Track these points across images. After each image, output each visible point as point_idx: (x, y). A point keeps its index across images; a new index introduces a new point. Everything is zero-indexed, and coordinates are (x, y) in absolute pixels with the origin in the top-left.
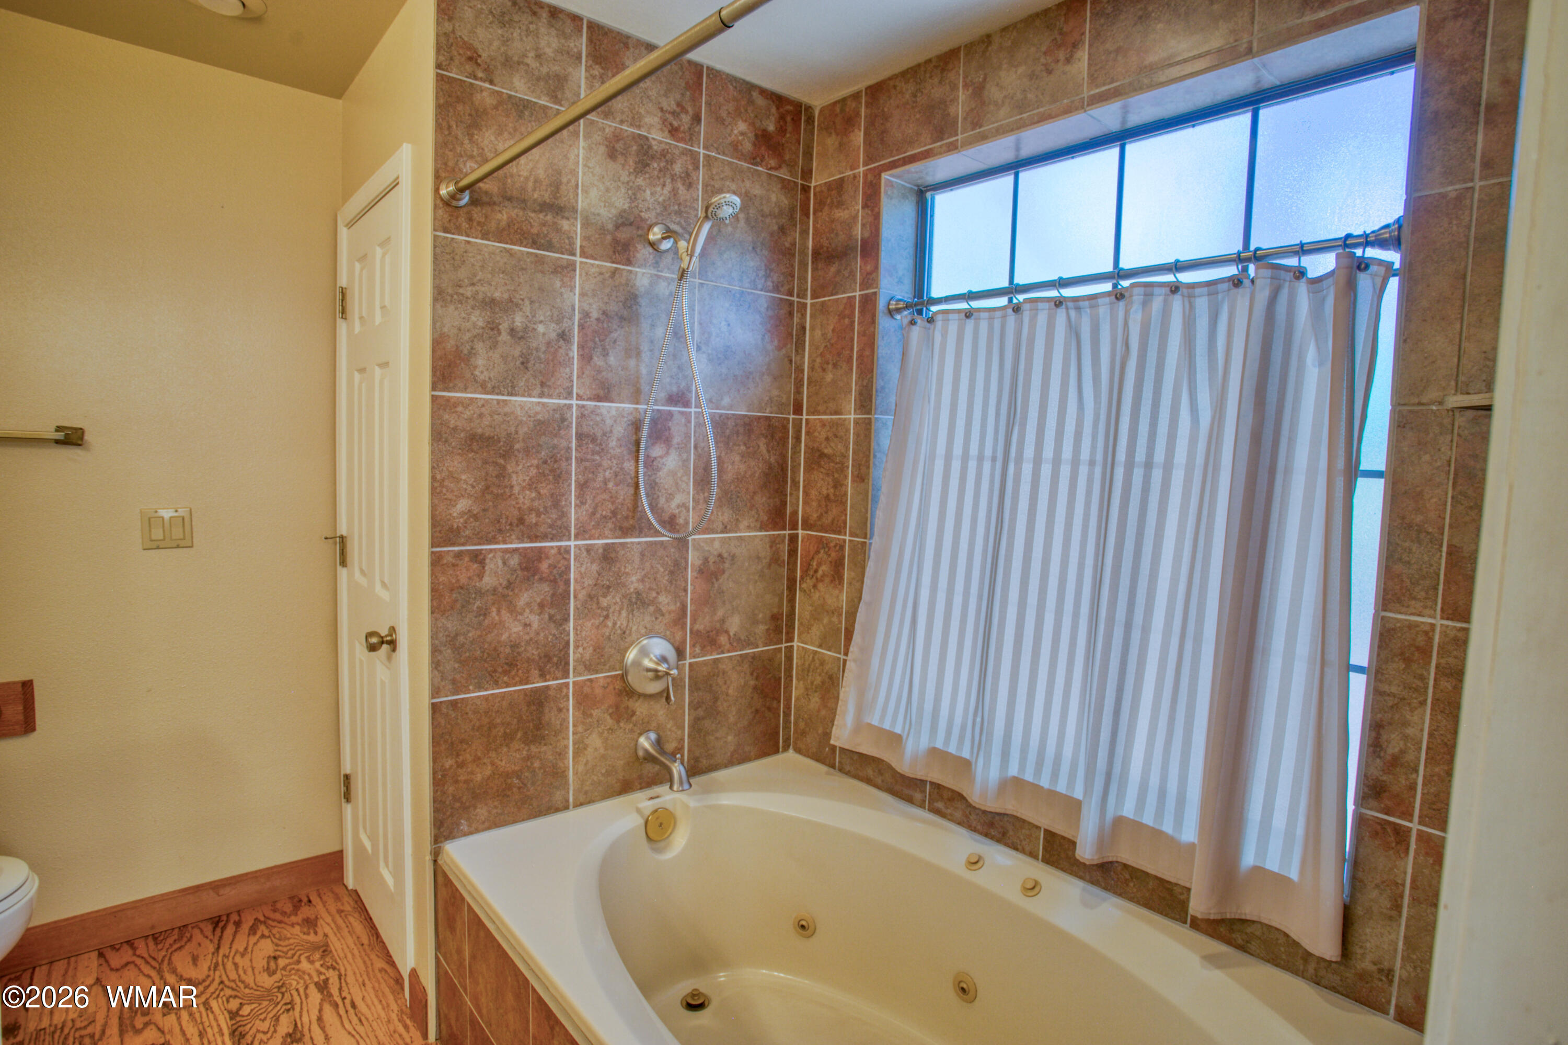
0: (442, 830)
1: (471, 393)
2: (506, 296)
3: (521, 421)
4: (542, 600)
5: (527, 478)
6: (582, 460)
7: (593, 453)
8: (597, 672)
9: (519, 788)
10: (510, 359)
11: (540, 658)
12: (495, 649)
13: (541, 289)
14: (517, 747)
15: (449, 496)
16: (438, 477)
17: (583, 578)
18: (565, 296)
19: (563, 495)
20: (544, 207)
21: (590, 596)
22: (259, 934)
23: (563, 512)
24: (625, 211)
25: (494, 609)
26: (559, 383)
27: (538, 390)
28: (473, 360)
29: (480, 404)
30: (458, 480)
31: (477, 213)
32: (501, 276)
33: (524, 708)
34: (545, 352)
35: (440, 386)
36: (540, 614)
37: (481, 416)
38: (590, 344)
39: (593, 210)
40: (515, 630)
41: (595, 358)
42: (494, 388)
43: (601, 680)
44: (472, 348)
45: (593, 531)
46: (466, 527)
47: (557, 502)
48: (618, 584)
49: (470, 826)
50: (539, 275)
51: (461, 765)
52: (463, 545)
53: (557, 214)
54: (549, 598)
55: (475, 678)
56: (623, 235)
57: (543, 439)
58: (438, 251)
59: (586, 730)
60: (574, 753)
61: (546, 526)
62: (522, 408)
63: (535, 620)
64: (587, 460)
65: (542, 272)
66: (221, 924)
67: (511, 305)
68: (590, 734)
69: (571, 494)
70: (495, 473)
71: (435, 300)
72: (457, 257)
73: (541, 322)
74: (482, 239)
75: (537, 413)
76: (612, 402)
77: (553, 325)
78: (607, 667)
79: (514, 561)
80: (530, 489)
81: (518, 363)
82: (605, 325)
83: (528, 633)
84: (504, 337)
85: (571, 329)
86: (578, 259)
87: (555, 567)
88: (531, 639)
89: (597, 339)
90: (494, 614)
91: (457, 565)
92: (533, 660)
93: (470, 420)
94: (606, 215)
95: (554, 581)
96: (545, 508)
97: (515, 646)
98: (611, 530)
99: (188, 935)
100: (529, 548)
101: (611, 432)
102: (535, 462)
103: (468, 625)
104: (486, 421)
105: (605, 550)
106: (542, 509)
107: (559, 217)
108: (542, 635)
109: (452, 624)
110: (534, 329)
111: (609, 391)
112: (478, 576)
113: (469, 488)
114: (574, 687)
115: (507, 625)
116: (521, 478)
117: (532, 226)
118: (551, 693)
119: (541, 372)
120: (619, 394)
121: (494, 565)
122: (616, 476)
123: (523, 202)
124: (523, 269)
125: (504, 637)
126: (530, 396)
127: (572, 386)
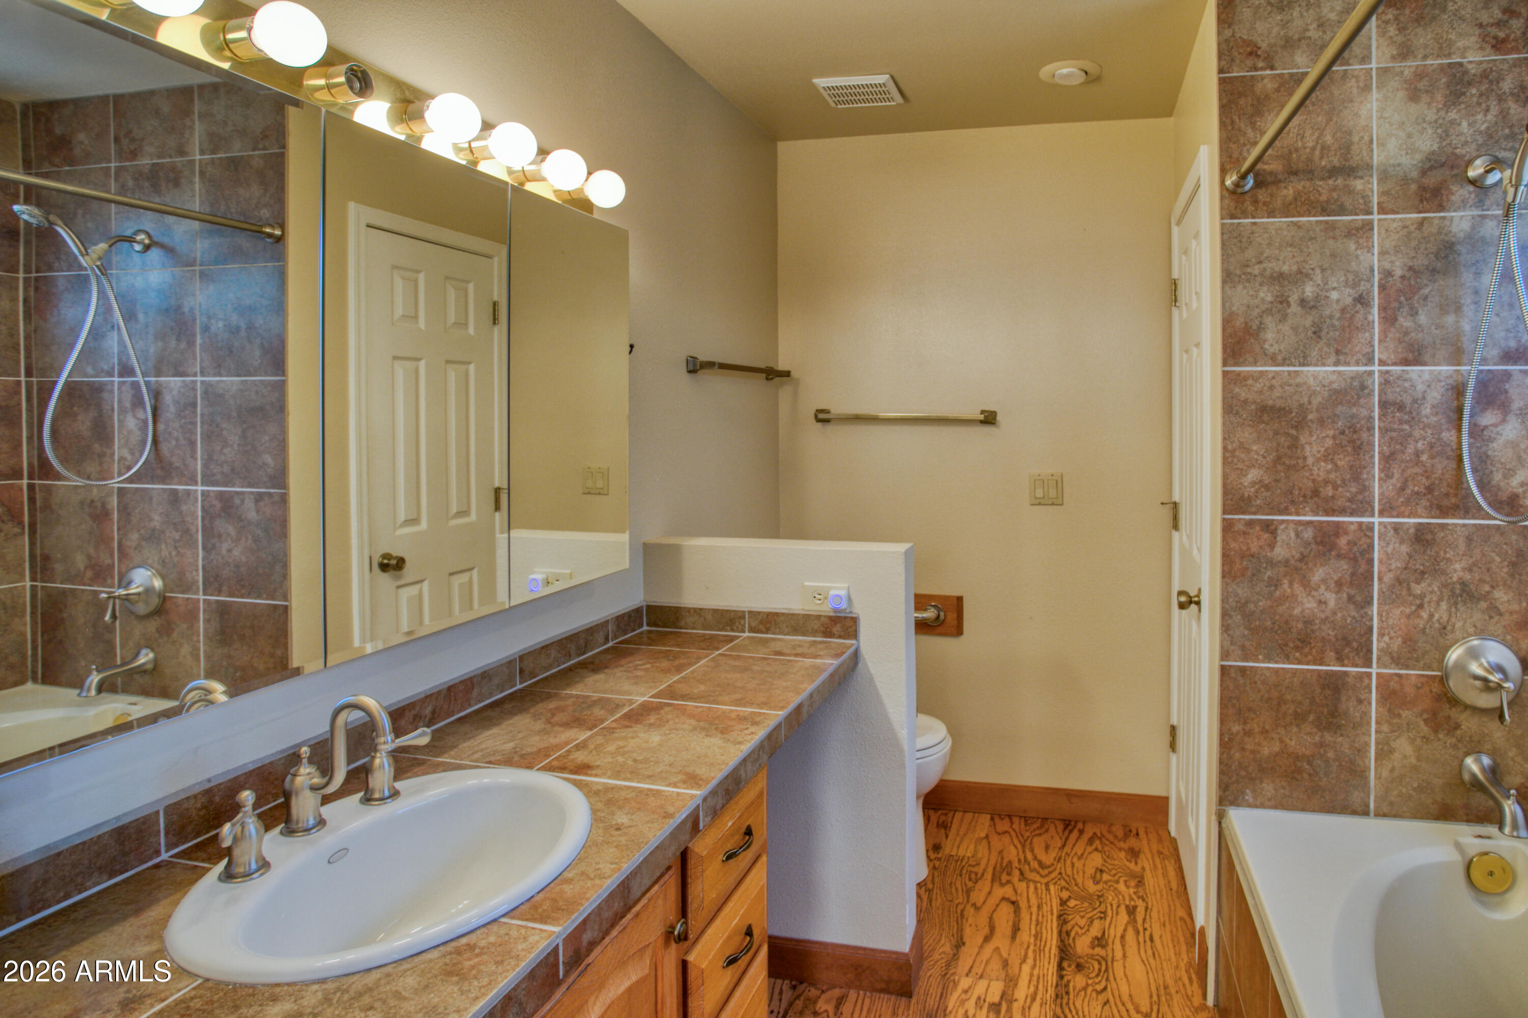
0: (1227, 793)
1: (1262, 366)
2: (1295, 268)
3: (1314, 392)
4: (1340, 578)
5: (1322, 449)
6: (1387, 430)
7: (1401, 422)
8: (1407, 667)
9: (1310, 775)
10: (1301, 329)
11: (1337, 640)
12: (1287, 622)
13: (1333, 255)
14: (1308, 729)
15: (1240, 466)
16: (1230, 447)
17: (1389, 559)
18: (1361, 258)
19: (1365, 468)
20: (1333, 172)
21: (1399, 581)
22: (1094, 847)
23: (1364, 485)
24: (1433, 153)
25: (1286, 582)
26: (1357, 349)
27: (1333, 358)
28: (1262, 335)
29: (1270, 376)
30: (1249, 451)
31: (1262, 195)
32: (1289, 249)
33: (1318, 691)
34: (1339, 319)
35: (1230, 361)
36: (1337, 593)
37: (1272, 388)
38: (1396, 305)
39: (1391, 162)
40: (1309, 606)
41: (1401, 319)
42: (1284, 359)
43: (1413, 678)
44: (1261, 323)
45: (1403, 508)
46: (1257, 497)
47: (1357, 473)
48: (1435, 570)
49: (1255, 798)
50: (1331, 242)
51: (1248, 733)
52: (1254, 514)
53: (1349, 175)
54: (1348, 578)
55: (1265, 648)
56: (1431, 180)
57: (1340, 409)
58: (1225, 236)
59: (1393, 731)
60: (1376, 753)
61: (1344, 499)
62: (1315, 378)
63: (1331, 599)
64: (1394, 430)
65: (1334, 238)
66: (1070, 828)
67: (1301, 275)
68: (1397, 737)
69: (1373, 467)
70: (1288, 444)
71: (1224, 282)
72: (1244, 240)
73: (1334, 289)
74: (1268, 217)
75: (1332, 382)
76: (1425, 364)
77: (1348, 290)
78: (1421, 664)
79: (1308, 534)
80: (1325, 461)
81: (1310, 333)
82: (1413, 283)
83: (1323, 611)
84: (1294, 308)
85: (1369, 292)
86: (1376, 217)
87: (1356, 544)
88: (1327, 618)
89: (1402, 299)
90: (1286, 585)
91: (1248, 533)
92: (1329, 641)
93: (1261, 392)
94: (1409, 162)
95: (1355, 559)
96: (1343, 481)
97: (1308, 622)
98: (1425, 508)
99: (1046, 826)
100: (1325, 522)
101: (1424, 398)
102: (1331, 433)
103: (1258, 593)
104: (1277, 393)
105: (1417, 530)
106: (1339, 482)
107: (1351, 179)
108: (1339, 615)
109: (1242, 591)
110: (1327, 297)
111: (1420, 354)
112: (1270, 545)
113: (1260, 458)
114: (1377, 679)
115: (1299, 599)
116: (1315, 449)
117: (1320, 195)
118: (1350, 680)
119: (1335, 340)
120: (1433, 356)
121: (1285, 536)
122: (1432, 447)
123: (1309, 173)
124: (1311, 239)
125: (1297, 611)
126: (1324, 365)
127: (1373, 351)
